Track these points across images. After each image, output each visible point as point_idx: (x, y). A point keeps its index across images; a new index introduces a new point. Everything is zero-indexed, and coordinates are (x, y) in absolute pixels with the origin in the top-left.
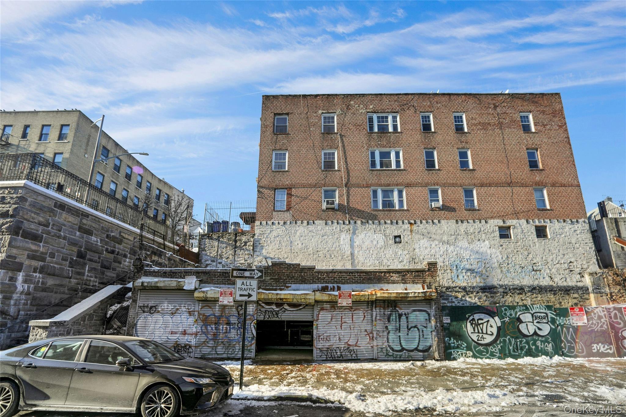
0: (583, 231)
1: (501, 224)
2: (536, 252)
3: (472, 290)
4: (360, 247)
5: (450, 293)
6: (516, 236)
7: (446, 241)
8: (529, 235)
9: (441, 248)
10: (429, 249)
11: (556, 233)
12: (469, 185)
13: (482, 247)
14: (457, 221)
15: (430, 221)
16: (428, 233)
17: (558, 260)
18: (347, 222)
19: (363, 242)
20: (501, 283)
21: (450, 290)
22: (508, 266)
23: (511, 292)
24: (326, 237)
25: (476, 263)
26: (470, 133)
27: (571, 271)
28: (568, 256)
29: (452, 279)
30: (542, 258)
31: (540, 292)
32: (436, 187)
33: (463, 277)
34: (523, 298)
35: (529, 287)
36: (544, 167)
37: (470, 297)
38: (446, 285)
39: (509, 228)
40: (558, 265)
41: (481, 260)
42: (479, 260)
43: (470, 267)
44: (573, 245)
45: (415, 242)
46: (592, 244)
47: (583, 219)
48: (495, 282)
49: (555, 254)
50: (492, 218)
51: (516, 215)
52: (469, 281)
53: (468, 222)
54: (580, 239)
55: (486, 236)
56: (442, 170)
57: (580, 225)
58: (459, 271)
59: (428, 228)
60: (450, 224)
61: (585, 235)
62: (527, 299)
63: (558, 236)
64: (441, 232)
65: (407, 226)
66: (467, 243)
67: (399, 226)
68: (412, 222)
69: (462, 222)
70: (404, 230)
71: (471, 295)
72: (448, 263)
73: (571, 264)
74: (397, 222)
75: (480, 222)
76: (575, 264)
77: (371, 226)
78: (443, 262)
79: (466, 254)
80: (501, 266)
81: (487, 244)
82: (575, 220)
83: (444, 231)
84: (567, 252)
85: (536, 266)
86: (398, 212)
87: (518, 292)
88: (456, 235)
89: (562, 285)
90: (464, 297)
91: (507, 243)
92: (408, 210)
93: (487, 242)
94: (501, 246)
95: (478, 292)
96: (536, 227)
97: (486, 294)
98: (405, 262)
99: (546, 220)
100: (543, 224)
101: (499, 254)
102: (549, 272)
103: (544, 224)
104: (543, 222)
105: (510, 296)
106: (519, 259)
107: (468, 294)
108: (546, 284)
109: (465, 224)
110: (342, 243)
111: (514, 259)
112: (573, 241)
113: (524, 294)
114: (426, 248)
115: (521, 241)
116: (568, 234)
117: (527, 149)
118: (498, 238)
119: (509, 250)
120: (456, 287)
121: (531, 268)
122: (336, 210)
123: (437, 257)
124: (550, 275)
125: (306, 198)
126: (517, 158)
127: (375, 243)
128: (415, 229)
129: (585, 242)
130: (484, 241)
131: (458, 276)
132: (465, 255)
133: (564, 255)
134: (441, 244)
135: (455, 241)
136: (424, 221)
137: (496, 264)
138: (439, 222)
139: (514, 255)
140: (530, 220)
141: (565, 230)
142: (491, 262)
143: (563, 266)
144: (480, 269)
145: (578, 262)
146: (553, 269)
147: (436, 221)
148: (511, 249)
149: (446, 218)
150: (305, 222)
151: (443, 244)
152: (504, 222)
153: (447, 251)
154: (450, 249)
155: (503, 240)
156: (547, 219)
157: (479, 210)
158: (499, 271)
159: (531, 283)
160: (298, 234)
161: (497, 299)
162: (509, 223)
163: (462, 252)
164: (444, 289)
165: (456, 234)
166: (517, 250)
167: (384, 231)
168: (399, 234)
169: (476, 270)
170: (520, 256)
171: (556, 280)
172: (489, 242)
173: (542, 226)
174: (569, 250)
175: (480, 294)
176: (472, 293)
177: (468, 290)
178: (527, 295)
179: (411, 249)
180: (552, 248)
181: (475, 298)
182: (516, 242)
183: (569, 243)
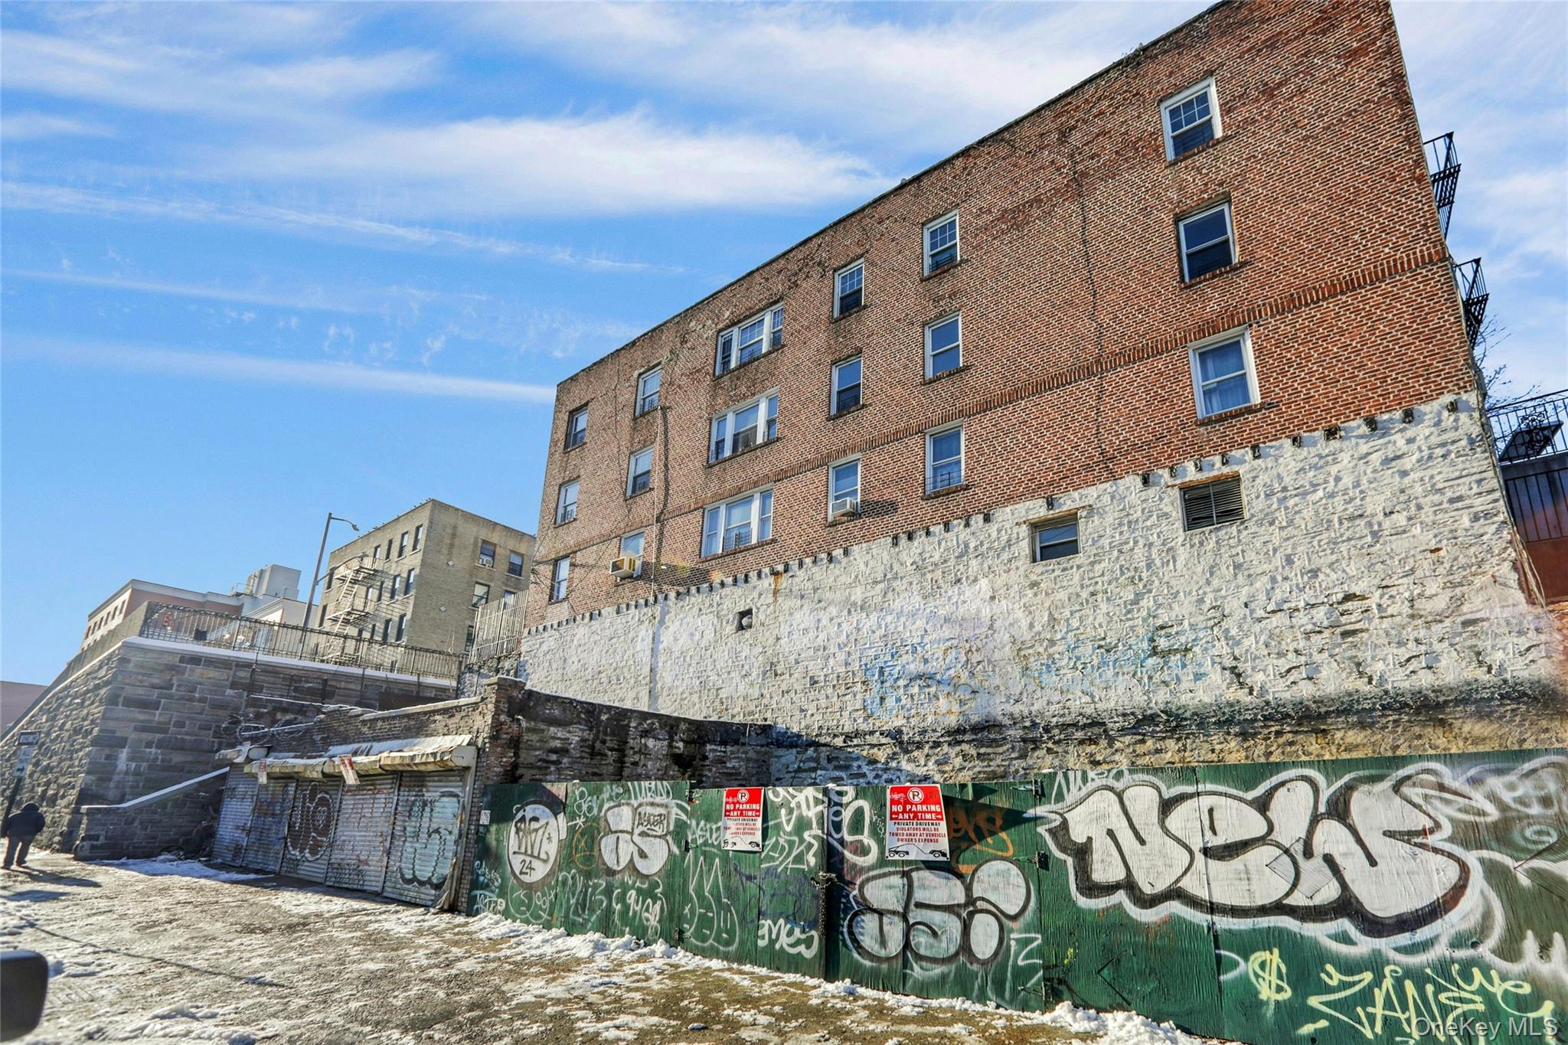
0: (1439, 452)
1: (1038, 509)
2: (1173, 583)
3: (917, 739)
4: (669, 651)
5: (856, 751)
6: (1094, 542)
7: (859, 603)
8: (1149, 528)
9: (844, 625)
10: (812, 635)
11: (1285, 489)
12: (946, 419)
13: (964, 602)
14: (896, 538)
15: (824, 556)
16: (815, 590)
17: (1278, 595)
18: (651, 599)
19: (676, 640)
20: (1017, 709)
21: (856, 741)
22: (1051, 651)
23: (1050, 738)
24: (614, 640)
25: (940, 654)
26: (967, 260)
27: (1345, 634)
28: (1334, 576)
29: (865, 708)
30: (1201, 601)
31: (1174, 730)
32: (852, 457)
33: (898, 700)
34: (1099, 758)
35: (1124, 715)
36: (1252, 252)
37: (914, 760)
38: (846, 729)
39: (1070, 521)
40: (1276, 620)
41: (955, 642)
42: (949, 644)
43: (922, 668)
44: (1370, 524)
45: (781, 619)
46: (1497, 495)
47: (1447, 398)
48: (999, 708)
49: (1265, 579)
50: (1010, 499)
51: (1106, 467)
52: (913, 712)
53: (928, 533)
54: (1418, 490)
55: (982, 564)
56: (871, 405)
57: (1421, 431)
58: (887, 684)
59: (817, 576)
60: (875, 551)
61: (1453, 464)
62: (1117, 757)
63: (1291, 502)
64: (850, 581)
65: (768, 582)
66: (918, 598)
67: (750, 585)
68: (780, 568)
69: (910, 537)
70: (760, 595)
71: (915, 753)
72: (858, 664)
73: (1349, 605)
74: (746, 576)
75: (967, 525)
76: (1372, 602)
77: (695, 599)
78: (847, 664)
79: (912, 632)
80: (1022, 653)
81: (984, 588)
82: (1398, 414)
83: (857, 577)
84: (1334, 557)
85: (1168, 636)
86: (751, 552)
87: (1079, 735)
88: (889, 579)
89: (1287, 696)
90: (893, 759)
91: (1057, 573)
92: (774, 541)
93: (984, 583)
94: (1034, 584)
95: (937, 744)
96: (1185, 489)
97: (965, 747)
98: (754, 675)
99: (1236, 453)
100: (1216, 468)
101: (1020, 614)
102: (1226, 650)
103: (1226, 470)
104: (1218, 464)
105: (1049, 751)
106: (1101, 619)
107: (907, 752)
108: (1207, 700)
109: (920, 539)
110: (638, 649)
111: (1075, 623)
112: (1375, 504)
113: (1103, 743)
114: (806, 630)
115: (1115, 553)
116: (1347, 481)
117: (1177, 219)
118: (1024, 563)
119: (1062, 595)
120: (872, 733)
121: (1145, 645)
122: (639, 578)
123: (832, 651)
124: (1228, 662)
125: (593, 566)
126: (1131, 269)
127: (697, 636)
128: (784, 586)
129: (1449, 494)
130: (975, 580)
131: (882, 699)
132: (908, 634)
133: (1314, 573)
134: (845, 612)
135: (884, 597)
136: (808, 561)
137: (1007, 648)
138: (846, 553)
139: (1078, 608)
140: (1160, 472)
141: (1334, 470)
142: (991, 646)
143: (1305, 620)
144: (952, 672)
145: (1393, 591)
146: (1247, 636)
147: (838, 553)
148: (1070, 590)
149: (868, 538)
150: (587, 615)
151: (849, 612)
152: (1050, 504)
153: (859, 630)
154: (869, 624)
155: (1040, 567)
156: (1241, 446)
157: (967, 488)
158: (1018, 670)
159: (1140, 699)
160: (575, 642)
161: (999, 762)
162: (1068, 502)
163: (901, 629)
164: (839, 742)
165: (889, 576)
166: (1091, 589)
167: (718, 605)
168: (747, 608)
169: (938, 677)
170: (1104, 607)
171: (1257, 679)
172: (991, 582)
173: (1217, 481)
174: (1344, 547)
175: (946, 748)
176: (918, 748)
177: (905, 738)
178: (1118, 745)
179: (769, 641)
180: (1251, 555)
181: (927, 761)
182: (1092, 564)
183: (1351, 518)
